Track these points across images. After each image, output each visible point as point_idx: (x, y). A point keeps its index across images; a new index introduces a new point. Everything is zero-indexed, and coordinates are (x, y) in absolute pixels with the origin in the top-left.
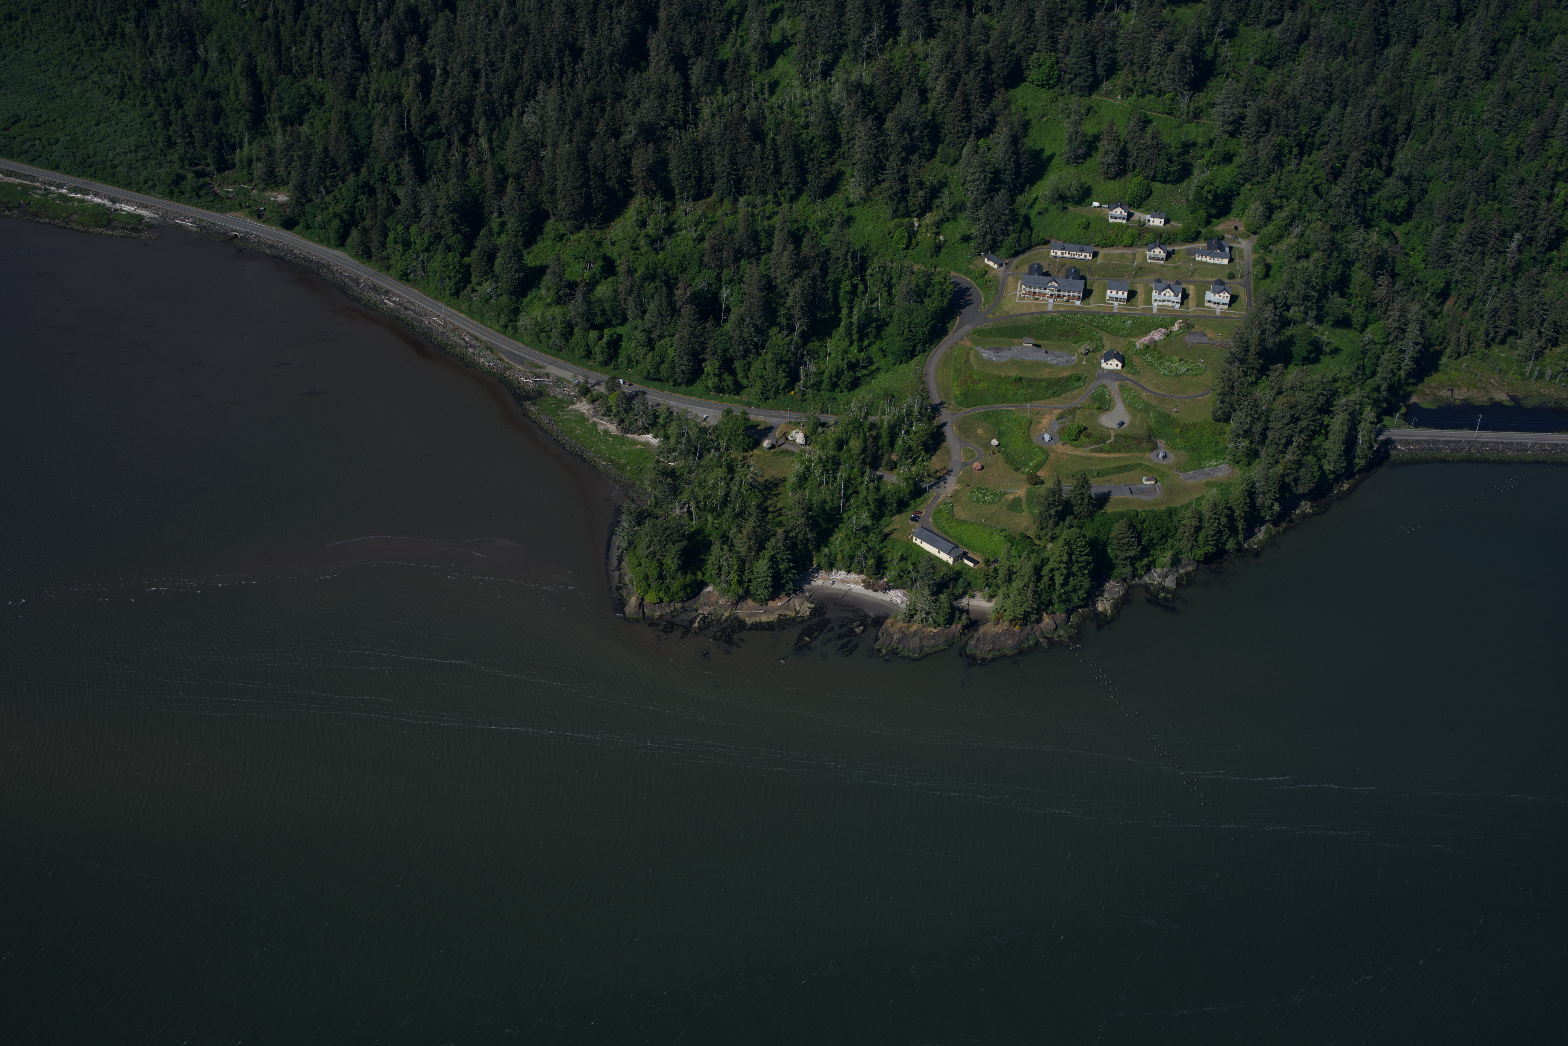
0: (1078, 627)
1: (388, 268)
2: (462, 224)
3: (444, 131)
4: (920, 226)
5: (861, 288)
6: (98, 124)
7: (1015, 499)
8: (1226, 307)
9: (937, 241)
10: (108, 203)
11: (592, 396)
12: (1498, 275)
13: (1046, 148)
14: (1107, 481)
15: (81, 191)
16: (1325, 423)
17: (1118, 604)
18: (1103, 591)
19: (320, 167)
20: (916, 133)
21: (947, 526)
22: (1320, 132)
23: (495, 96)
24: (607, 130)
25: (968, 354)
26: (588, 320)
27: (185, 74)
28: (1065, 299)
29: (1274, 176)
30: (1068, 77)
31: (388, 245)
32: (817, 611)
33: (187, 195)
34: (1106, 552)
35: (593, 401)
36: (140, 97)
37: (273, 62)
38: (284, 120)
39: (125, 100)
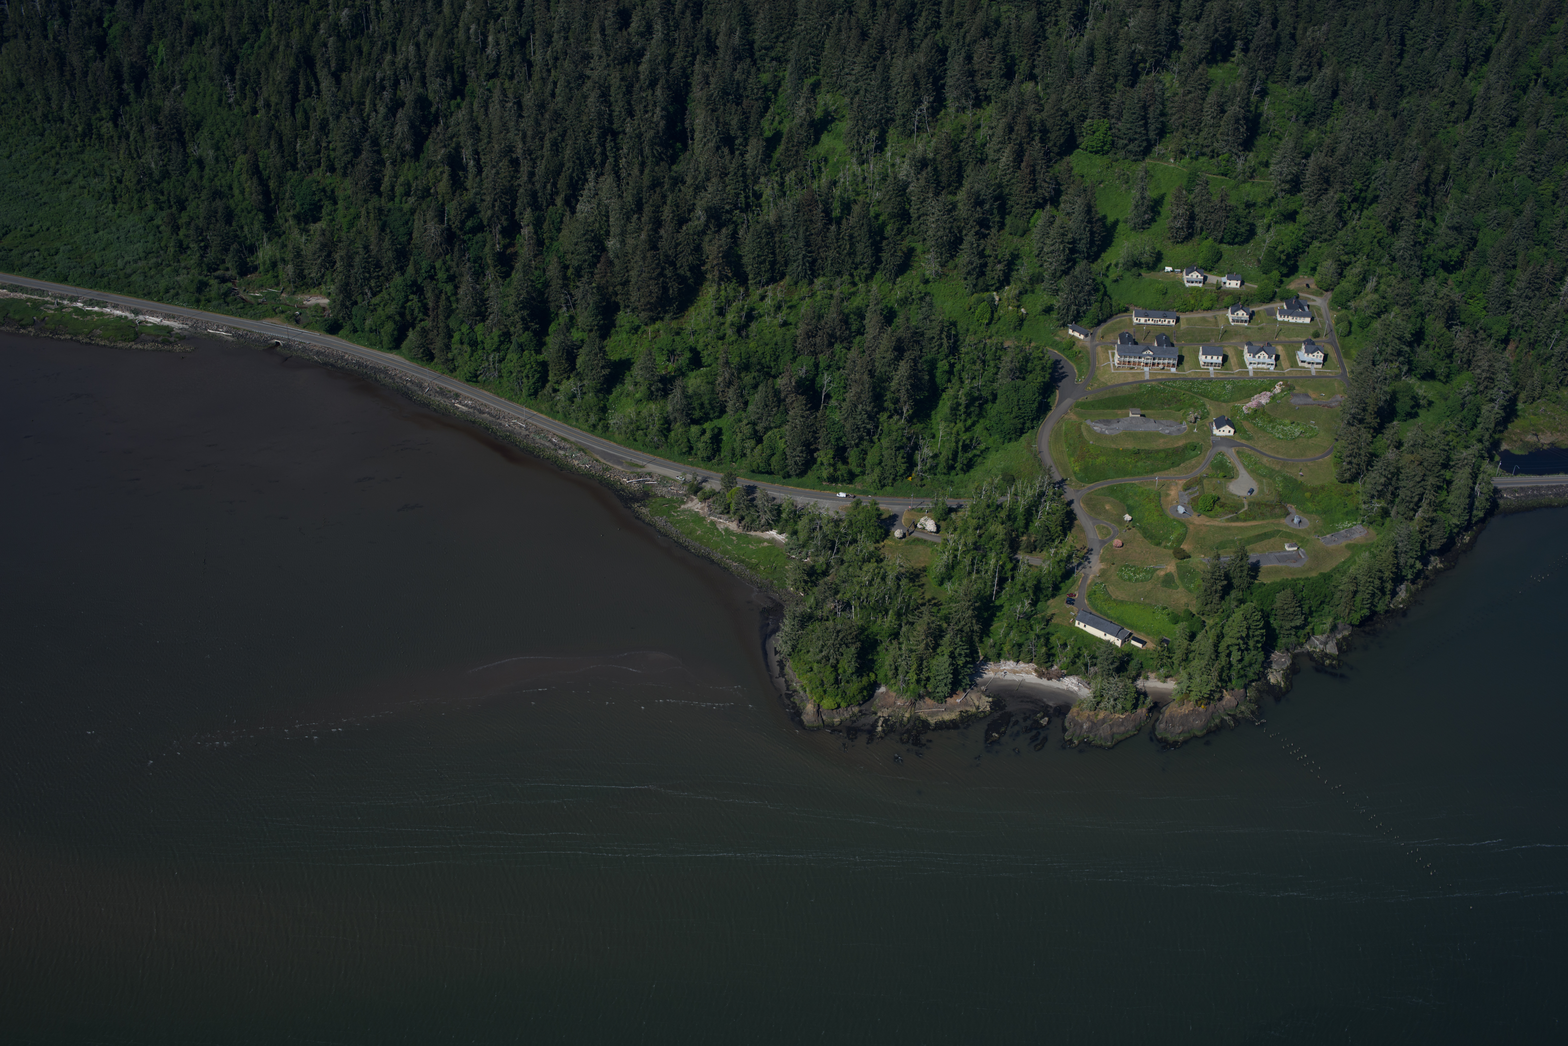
0: (1257, 701)
1: (453, 370)
2: (531, 322)
3: (485, 223)
4: (1000, 300)
5: (958, 367)
6: (96, 232)
7: (1166, 575)
8: (1320, 366)
9: (1020, 314)
10: (131, 316)
11: (704, 493)
13: (1108, 215)
14: (1252, 551)
15: (98, 304)
16: (1448, 478)
17: (1288, 675)
18: (1271, 662)
19: (364, 267)
20: (987, 207)
21: (1106, 608)
22: (1372, 186)
23: (538, 186)
24: (673, 217)
25: (1079, 428)
26: (688, 415)
27: (181, 174)
28: (1161, 366)
29: (1340, 233)
30: (1121, 142)
31: (453, 347)
32: (997, 705)
33: (215, 303)
34: (1272, 623)
35: (705, 499)
36: (135, 201)
37: (278, 158)
38: (298, 218)
39: (119, 205)
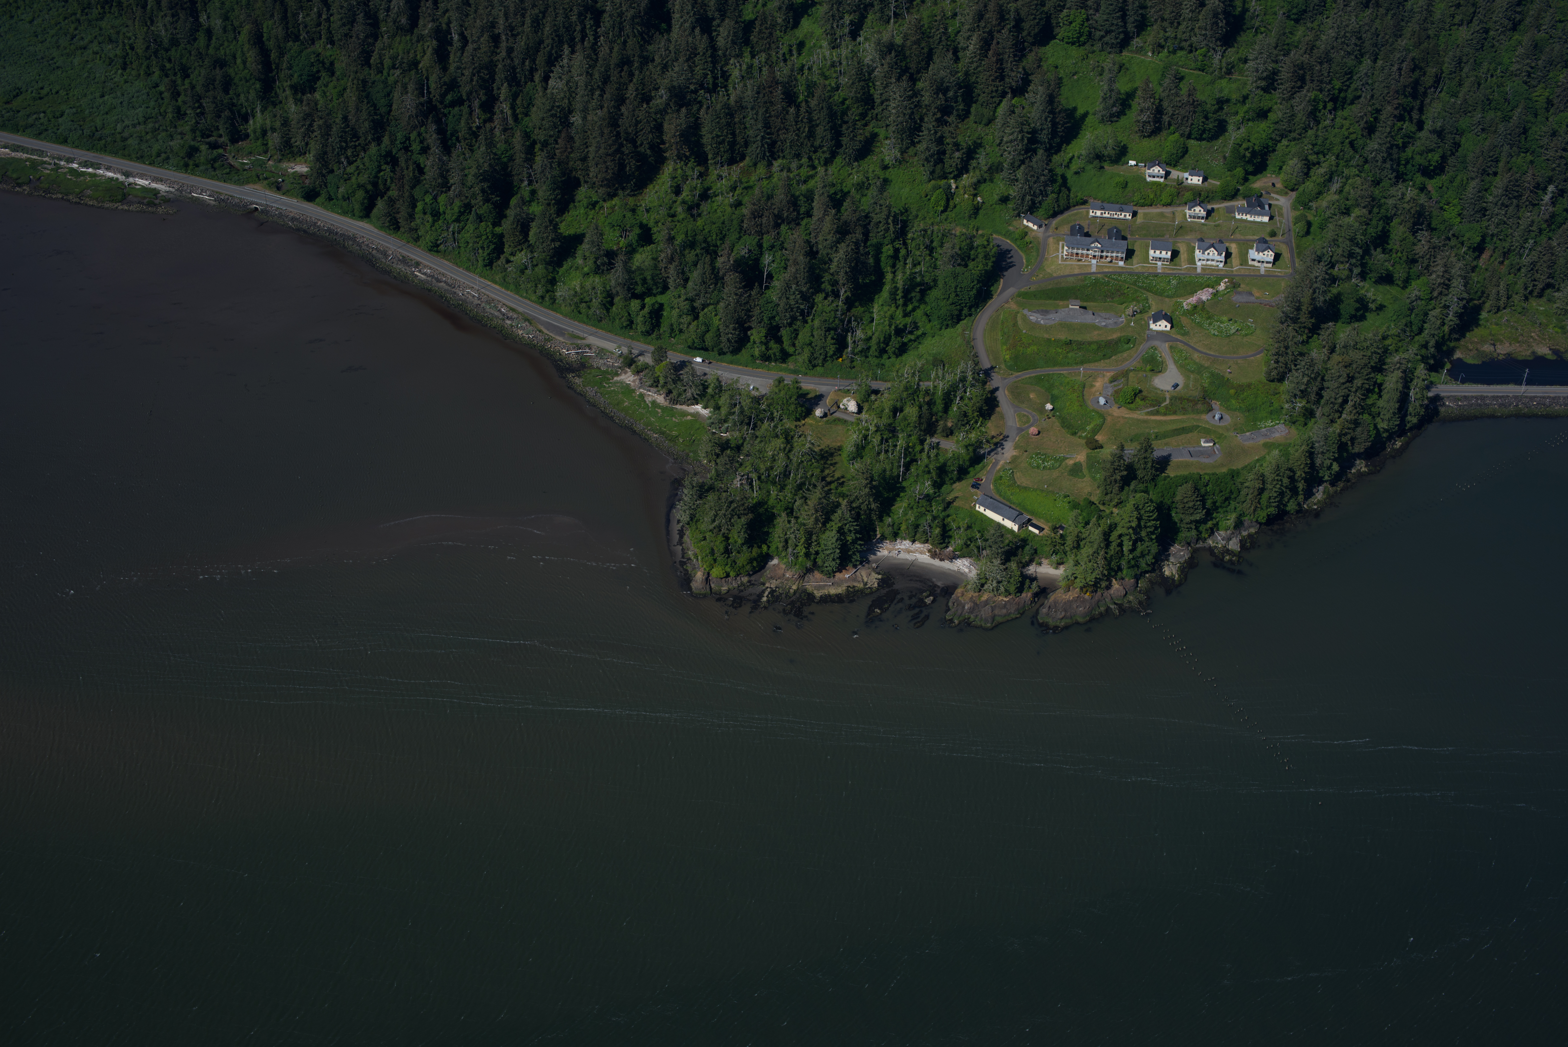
0: (1147, 592)
1: (417, 239)
2: (492, 194)
3: (465, 97)
4: (957, 187)
5: (903, 252)
6: (102, 96)
7: (1075, 464)
8: (1270, 265)
9: (975, 203)
10: (121, 178)
11: (637, 367)
12: (1534, 228)
13: (1079, 107)
14: (1166, 444)
15: (92, 165)
16: (1379, 381)
17: (1184, 568)
18: (1169, 555)
19: (341, 137)
20: (951, 94)
21: (1009, 493)
22: (1353, 86)
23: (516, 62)
24: (637, 95)
25: (1015, 317)
26: (629, 289)
27: (189, 42)
28: (1109, 259)
29: (1310, 132)
30: (1098, 34)
31: (417, 216)
32: (885, 582)
33: (202, 168)
34: (1170, 515)
35: (638, 372)
36: (144, 67)
37: (280, 29)
38: (295, 88)
39: (128, 70)
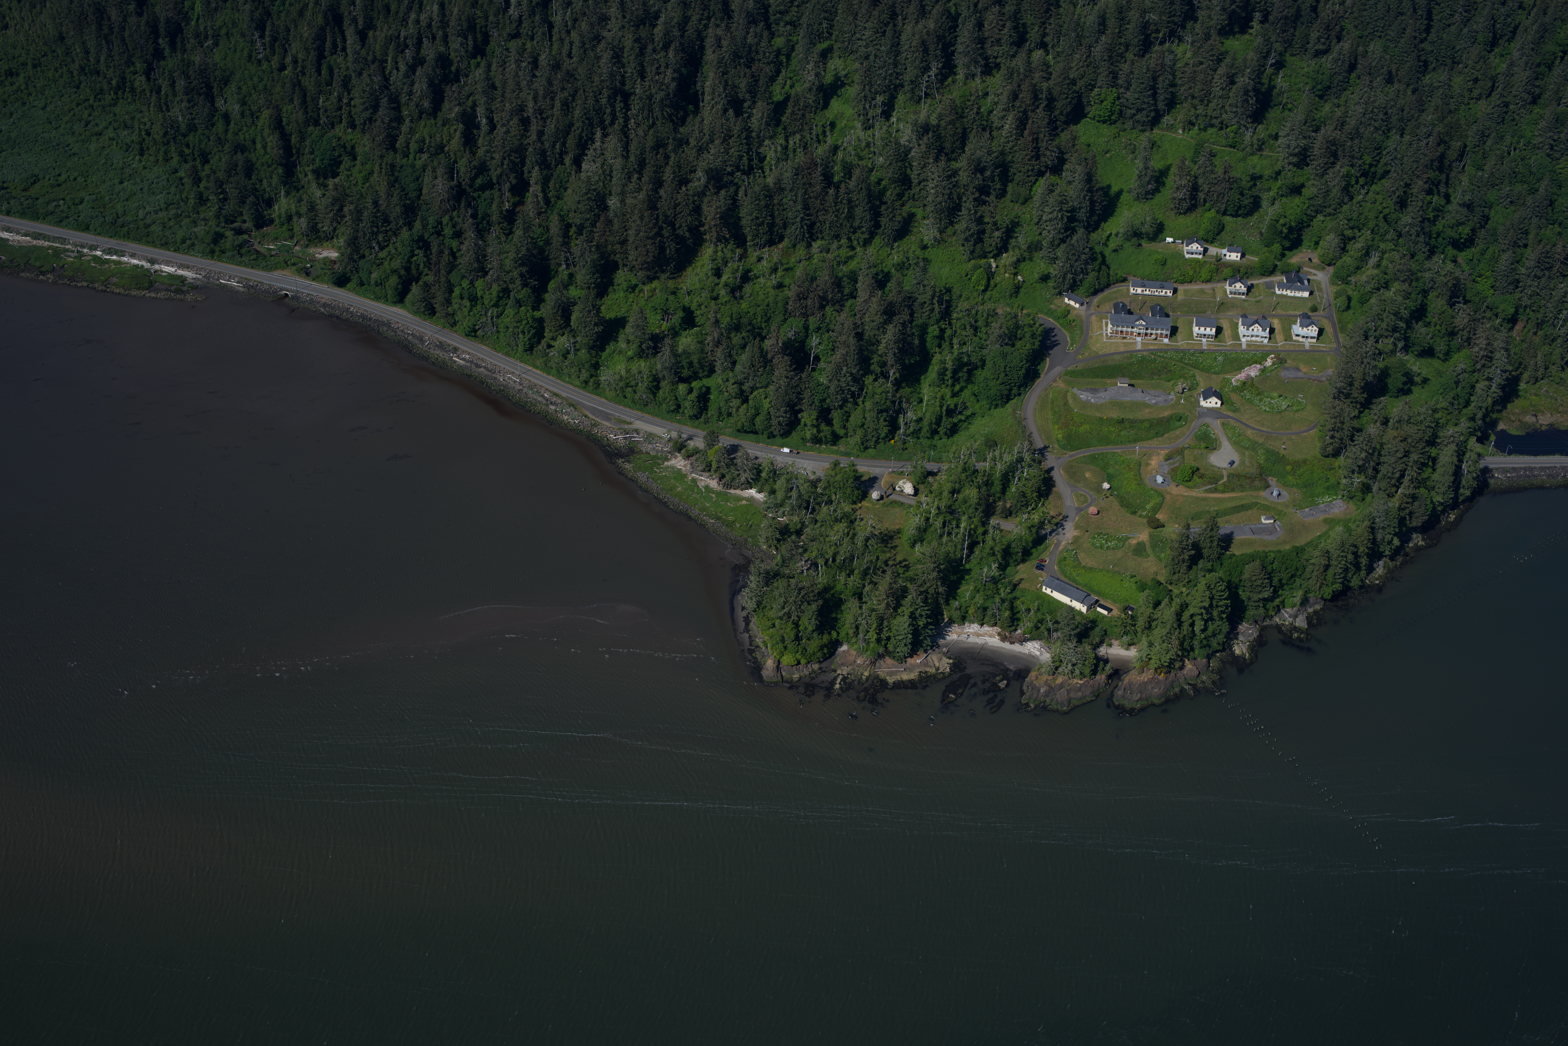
0: (1219, 672)
1: (454, 324)
2: (529, 278)
3: (495, 181)
4: (997, 267)
5: (949, 332)
6: (121, 182)
7: (1138, 544)
8: (1315, 340)
9: (1016, 281)
10: (147, 265)
11: (688, 451)
13: (1113, 185)
14: (1227, 522)
15: (116, 253)
16: (1433, 455)
17: (1254, 646)
18: (1238, 634)
19: (373, 222)
20: (988, 173)
21: (1074, 574)
22: (1383, 161)
23: (547, 145)
24: (674, 177)
25: (1065, 396)
26: (676, 373)
27: (207, 128)
28: (1153, 337)
29: (1345, 208)
30: (1129, 112)
31: (454, 301)
32: (957, 666)
33: (229, 254)
34: (1238, 593)
35: (688, 457)
36: (161, 153)
37: (300, 114)
38: (317, 173)
39: (146, 156)
